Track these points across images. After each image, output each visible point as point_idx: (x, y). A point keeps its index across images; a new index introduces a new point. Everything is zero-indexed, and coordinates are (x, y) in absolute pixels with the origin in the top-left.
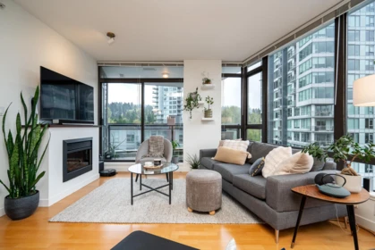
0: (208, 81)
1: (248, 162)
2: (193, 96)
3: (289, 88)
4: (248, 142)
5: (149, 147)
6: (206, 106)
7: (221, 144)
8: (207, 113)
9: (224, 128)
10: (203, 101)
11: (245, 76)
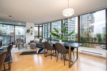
0: (32, 27)
1: (40, 42)
2: (29, 30)
3: (48, 27)
4: (39, 39)
5: (18, 41)
6: (31, 32)
7: (35, 39)
8: (32, 34)
9: (35, 36)
10: (31, 31)
11: (39, 27)
